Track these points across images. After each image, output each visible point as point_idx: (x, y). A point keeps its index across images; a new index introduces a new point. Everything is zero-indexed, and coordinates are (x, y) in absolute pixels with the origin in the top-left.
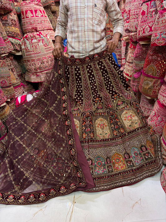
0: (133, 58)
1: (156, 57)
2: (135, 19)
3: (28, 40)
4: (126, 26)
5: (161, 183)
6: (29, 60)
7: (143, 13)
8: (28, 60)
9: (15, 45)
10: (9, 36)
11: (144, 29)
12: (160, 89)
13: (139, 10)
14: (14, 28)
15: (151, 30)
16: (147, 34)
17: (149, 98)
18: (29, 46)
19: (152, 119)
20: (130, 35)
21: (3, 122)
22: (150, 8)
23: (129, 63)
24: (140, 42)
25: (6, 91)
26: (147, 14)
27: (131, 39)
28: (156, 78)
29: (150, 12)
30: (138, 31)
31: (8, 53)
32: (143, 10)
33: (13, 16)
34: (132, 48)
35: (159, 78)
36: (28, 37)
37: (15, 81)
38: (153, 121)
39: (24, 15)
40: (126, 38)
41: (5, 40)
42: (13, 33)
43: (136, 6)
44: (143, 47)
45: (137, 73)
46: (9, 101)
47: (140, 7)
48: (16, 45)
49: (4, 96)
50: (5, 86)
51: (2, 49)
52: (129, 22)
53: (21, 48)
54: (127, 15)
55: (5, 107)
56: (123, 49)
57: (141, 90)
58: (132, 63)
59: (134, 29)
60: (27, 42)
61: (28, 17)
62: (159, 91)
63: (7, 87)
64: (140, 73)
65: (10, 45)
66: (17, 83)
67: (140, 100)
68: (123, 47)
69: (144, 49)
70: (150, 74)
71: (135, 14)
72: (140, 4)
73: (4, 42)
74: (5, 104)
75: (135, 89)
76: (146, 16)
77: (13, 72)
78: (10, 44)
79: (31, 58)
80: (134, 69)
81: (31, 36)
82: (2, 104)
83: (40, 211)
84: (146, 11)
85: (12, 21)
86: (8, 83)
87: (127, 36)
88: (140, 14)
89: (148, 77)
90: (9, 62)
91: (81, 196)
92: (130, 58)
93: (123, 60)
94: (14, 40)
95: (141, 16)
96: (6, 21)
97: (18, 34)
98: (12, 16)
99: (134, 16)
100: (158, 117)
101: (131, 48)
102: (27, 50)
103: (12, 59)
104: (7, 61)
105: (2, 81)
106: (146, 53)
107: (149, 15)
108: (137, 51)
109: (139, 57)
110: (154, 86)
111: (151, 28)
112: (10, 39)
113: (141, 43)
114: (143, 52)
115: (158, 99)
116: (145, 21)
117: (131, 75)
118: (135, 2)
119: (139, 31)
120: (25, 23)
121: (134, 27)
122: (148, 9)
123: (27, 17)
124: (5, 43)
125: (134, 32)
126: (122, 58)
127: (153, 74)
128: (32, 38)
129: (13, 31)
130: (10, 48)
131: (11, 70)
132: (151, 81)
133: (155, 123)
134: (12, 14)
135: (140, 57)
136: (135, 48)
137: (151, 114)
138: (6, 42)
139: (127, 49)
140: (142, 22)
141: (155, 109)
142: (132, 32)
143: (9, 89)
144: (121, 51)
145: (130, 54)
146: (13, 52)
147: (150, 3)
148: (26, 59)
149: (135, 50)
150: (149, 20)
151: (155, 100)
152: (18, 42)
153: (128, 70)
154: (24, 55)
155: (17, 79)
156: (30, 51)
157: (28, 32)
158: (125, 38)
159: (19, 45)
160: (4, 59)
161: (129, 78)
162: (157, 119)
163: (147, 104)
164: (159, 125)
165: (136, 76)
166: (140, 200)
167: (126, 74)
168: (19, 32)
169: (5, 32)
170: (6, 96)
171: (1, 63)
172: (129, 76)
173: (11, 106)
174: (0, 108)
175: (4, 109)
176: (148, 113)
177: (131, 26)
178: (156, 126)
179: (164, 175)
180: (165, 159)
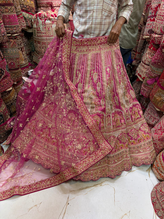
0: (150, 60)
2: (162, 20)
3: (40, 19)
4: (149, 24)
5: (152, 197)
6: (40, 42)
8: (38, 42)
9: (27, 21)
10: (23, 10)
14: (29, 1)
17: (158, 110)
18: (41, 27)
19: (157, 131)
20: (154, 36)
21: (8, 105)
23: (145, 64)
24: (163, 49)
25: (14, 73)
27: (152, 41)
31: (20, 32)
34: (152, 49)
36: (41, 15)
37: (24, 62)
38: (157, 134)
40: (147, 37)
41: (18, 16)
42: (28, 7)
45: (151, 79)
46: (15, 84)
48: (29, 20)
49: (11, 79)
50: (12, 68)
51: (15, 28)
52: (154, 20)
55: (11, 91)
57: (152, 100)
58: (149, 65)
59: (159, 31)
60: (40, 22)
63: (15, 69)
64: (154, 80)
65: (23, 22)
66: (25, 64)
68: (141, 40)
74: (11, 88)
75: (145, 94)
77: (22, 52)
78: (23, 20)
79: (42, 40)
81: (44, 15)
82: (8, 88)
83: (35, 207)
86: (16, 64)
87: (148, 35)
89: (162, 89)
91: (74, 198)
92: (147, 59)
94: (27, 14)
97: (33, 8)
99: (162, 17)
101: (150, 48)
102: (38, 30)
104: (18, 39)
105: (11, 63)
112: (24, 13)
117: (144, 78)
121: (160, 29)
124: (18, 19)
125: (157, 34)
126: (138, 52)
129: (27, 5)
130: (22, 25)
131: (20, 49)
133: (159, 137)
135: (159, 64)
141: (161, 123)
143: (16, 71)
145: (148, 55)
146: (25, 28)
148: (37, 40)
149: (154, 52)
152: (31, 17)
153: (142, 71)
155: (25, 59)
156: (42, 33)
157: (42, 6)
158: (145, 36)
160: (15, 39)
161: (141, 79)
162: (162, 134)
163: (153, 113)
165: (150, 82)
166: (129, 212)
167: (139, 74)
168: (34, 6)
169: (19, 6)
170: (13, 79)
171: (12, 44)
172: (142, 78)
173: (17, 88)
174: (6, 92)
175: (9, 93)
176: (153, 122)
177: (156, 27)
178: (159, 140)
179: (156, 192)
180: (161, 175)
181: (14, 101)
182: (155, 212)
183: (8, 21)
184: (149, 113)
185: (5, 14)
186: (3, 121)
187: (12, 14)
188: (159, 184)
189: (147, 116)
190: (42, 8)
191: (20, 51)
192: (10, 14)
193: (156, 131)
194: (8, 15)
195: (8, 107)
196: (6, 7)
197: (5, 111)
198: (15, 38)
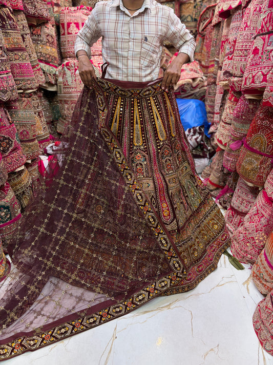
0: (232, 116)
1: (269, 123)
2: (241, 56)
3: (69, 69)
4: (226, 65)
5: (254, 322)
6: (68, 101)
7: (256, 51)
8: (65, 101)
9: (48, 75)
10: (41, 61)
11: (253, 77)
12: (269, 174)
13: (250, 44)
14: (49, 48)
15: (265, 80)
16: (258, 84)
17: (250, 185)
18: (69, 79)
19: (252, 218)
20: (232, 80)
21: (17, 195)
22: (268, 46)
23: (225, 123)
24: (245, 95)
25: (27, 146)
26: (262, 54)
27: (232, 87)
28: (265, 155)
29: (266, 51)
30: (244, 79)
31: (36, 88)
32: (256, 47)
33: (50, 29)
34: (232, 100)
35: (269, 157)
36: (70, 64)
37: (42, 132)
38: (253, 222)
39: (64, 30)
40: (225, 82)
41: (34, 67)
42: (48, 56)
43: (246, 37)
44: (250, 104)
45: (235, 142)
46: (29, 163)
47: (252, 40)
48: (50, 75)
49: (23, 154)
50: (25, 139)
51: (29, 82)
52: (231, 59)
53: (56, 80)
54: (231, 48)
55: (22, 172)
56: (218, 98)
57: (240, 171)
58: (230, 124)
59: (238, 73)
60: (68, 73)
61: (71, 34)
62: (267, 176)
63: (29, 140)
64: (241, 143)
65: (41, 75)
66: (44, 136)
67: (236, 184)
68: (219, 95)
69: (251, 106)
70: (256, 147)
71: (242, 50)
72: (253, 35)
73: (33, 70)
74: (23, 167)
75: (230, 167)
76: (260, 57)
77: (40, 117)
78: (41, 72)
79: (70, 97)
80: (232, 134)
81: (74, 64)
82: (18, 167)
84: (260, 48)
85: (47, 36)
86: (31, 134)
87: (226, 80)
88: (251, 52)
89: (251, 151)
90: (35, 101)
91: (125, 329)
92: (227, 115)
93: (216, 115)
94: (47, 66)
95: (252, 56)
96: (38, 36)
97: (55, 58)
98: (48, 28)
99: (240, 52)
100: (262, 217)
101: (230, 99)
102: (65, 85)
103: (40, 97)
105: (23, 131)
106: (253, 113)
107: (264, 56)
108: (240, 108)
109: (242, 117)
110: (260, 168)
111: (265, 76)
112: (42, 65)
113: (248, 97)
114: (249, 110)
115: (264, 189)
116: (256, 64)
117: (226, 144)
118: (245, 30)
119: (246, 79)
120: (65, 41)
121: (240, 69)
122: (263, 46)
123: (69, 33)
124: (34, 72)
125: (238, 77)
126: (216, 112)
127: (260, 148)
128: (76, 68)
129: (47, 53)
130: (40, 79)
131: (37, 114)
132: (257, 159)
133: (256, 226)
134: (50, 25)
135: (244, 117)
136: (236, 101)
137: (251, 212)
138: (35, 69)
139: (223, 99)
140: (253, 65)
141: (257, 203)
142: (235, 77)
143: (31, 144)
144: (214, 100)
145: (228, 110)
146: (44, 85)
147: (269, 37)
148: (63, 99)
149: (236, 104)
150: (264, 64)
151: (260, 189)
152: (54, 70)
153: (222, 135)
154: (61, 92)
155: (44, 128)
156: (70, 88)
157: (68, 56)
158: (222, 82)
159: (54, 75)
160: (29, 97)
161: (222, 147)
162: (260, 220)
163: (246, 194)
164: (261, 231)
165: (234, 146)
166: (218, 346)
167: (218, 140)
168: (56, 55)
169: (35, 54)
170: (26, 155)
171: (24, 104)
172: (223, 144)
173: (32, 170)
174: (15, 173)
175: (20, 175)
176: (246, 207)
177: (234, 67)
178: (257, 231)
179: (260, 311)
180: (265, 285)
181: (27, 188)
182: (260, 345)
183: (18, 71)
184: (239, 196)
185: (14, 62)
186: (10, 217)
187: (25, 62)
188: (265, 299)
189: (236, 201)
190: (68, 59)
191: (36, 116)
192: (22, 62)
193: (250, 218)
194: (19, 64)
195: (19, 197)
196: (16, 53)
197: (14, 201)
198: (30, 95)
